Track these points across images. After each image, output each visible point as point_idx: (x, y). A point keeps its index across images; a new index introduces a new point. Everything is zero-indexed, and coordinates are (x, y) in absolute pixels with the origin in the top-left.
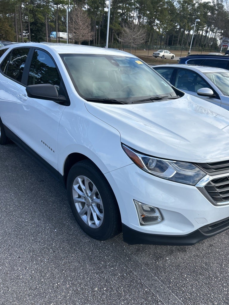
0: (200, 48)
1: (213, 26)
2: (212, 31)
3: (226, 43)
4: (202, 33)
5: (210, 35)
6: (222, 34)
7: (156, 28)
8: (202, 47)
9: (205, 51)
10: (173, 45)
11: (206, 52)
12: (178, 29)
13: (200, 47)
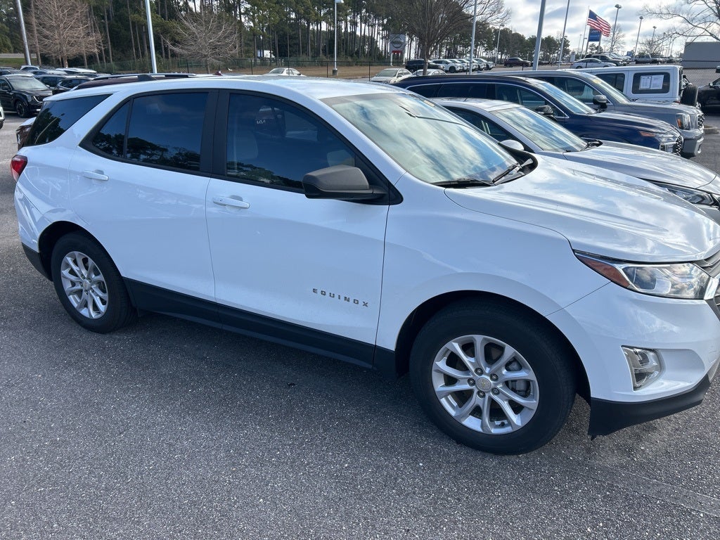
0: (350, 59)
1: (364, 11)
2: (364, 20)
3: (399, 45)
4: (346, 28)
5: (362, 30)
6: (385, 27)
7: (247, 19)
8: (352, 56)
9: (361, 65)
10: (290, 56)
11: (362, 68)
12: (292, 19)
13: (349, 57)
